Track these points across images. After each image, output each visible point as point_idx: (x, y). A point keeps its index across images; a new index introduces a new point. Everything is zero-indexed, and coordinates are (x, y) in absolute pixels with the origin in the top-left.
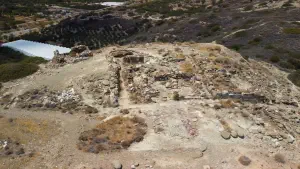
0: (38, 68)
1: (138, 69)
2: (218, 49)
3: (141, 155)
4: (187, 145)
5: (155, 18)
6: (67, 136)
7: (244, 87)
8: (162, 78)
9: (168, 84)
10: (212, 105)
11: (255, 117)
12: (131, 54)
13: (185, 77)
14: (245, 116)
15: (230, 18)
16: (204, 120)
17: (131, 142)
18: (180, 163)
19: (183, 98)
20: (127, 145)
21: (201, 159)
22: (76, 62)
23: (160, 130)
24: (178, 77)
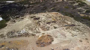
1: (40, 21)
2: (58, 14)
3: (56, 45)
4: (65, 40)
7: (69, 23)
8: (49, 23)
9: (51, 24)
10: (65, 29)
11: (76, 30)
12: (35, 17)
13: (54, 22)
14: (74, 30)
16: (66, 33)
18: (67, 45)
19: (57, 28)
22: (19, 21)
23: (57, 37)
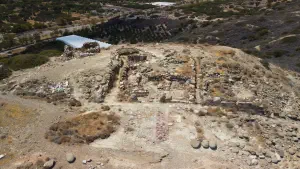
0: (48, 60)
1: (135, 68)
2: (232, 54)
3: (100, 154)
4: (149, 148)
5: (201, 19)
6: (40, 124)
8: (156, 79)
9: (160, 85)
10: (196, 111)
12: (137, 52)
13: (181, 80)
14: (230, 127)
15: (281, 22)
16: (181, 125)
17: (96, 138)
18: (133, 165)
19: (169, 100)
20: (91, 140)
21: (157, 164)
22: (82, 57)
23: (130, 130)
24: (172, 79)
